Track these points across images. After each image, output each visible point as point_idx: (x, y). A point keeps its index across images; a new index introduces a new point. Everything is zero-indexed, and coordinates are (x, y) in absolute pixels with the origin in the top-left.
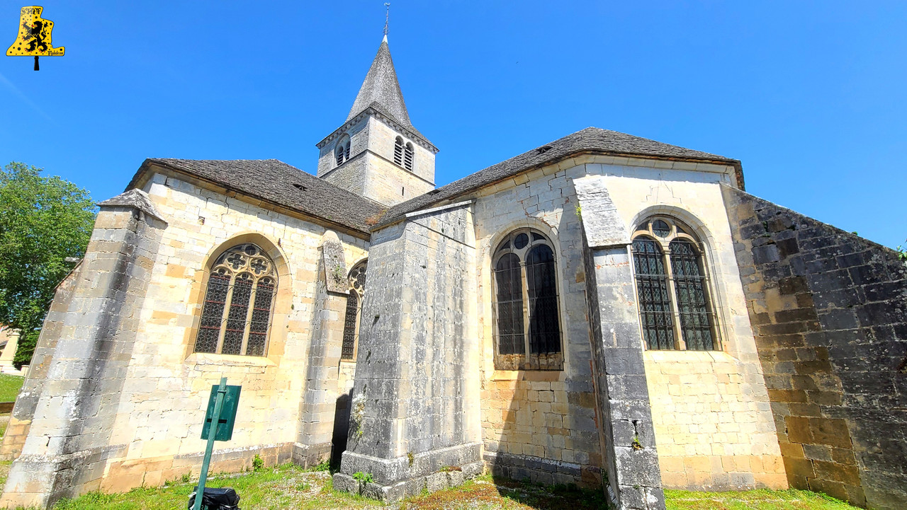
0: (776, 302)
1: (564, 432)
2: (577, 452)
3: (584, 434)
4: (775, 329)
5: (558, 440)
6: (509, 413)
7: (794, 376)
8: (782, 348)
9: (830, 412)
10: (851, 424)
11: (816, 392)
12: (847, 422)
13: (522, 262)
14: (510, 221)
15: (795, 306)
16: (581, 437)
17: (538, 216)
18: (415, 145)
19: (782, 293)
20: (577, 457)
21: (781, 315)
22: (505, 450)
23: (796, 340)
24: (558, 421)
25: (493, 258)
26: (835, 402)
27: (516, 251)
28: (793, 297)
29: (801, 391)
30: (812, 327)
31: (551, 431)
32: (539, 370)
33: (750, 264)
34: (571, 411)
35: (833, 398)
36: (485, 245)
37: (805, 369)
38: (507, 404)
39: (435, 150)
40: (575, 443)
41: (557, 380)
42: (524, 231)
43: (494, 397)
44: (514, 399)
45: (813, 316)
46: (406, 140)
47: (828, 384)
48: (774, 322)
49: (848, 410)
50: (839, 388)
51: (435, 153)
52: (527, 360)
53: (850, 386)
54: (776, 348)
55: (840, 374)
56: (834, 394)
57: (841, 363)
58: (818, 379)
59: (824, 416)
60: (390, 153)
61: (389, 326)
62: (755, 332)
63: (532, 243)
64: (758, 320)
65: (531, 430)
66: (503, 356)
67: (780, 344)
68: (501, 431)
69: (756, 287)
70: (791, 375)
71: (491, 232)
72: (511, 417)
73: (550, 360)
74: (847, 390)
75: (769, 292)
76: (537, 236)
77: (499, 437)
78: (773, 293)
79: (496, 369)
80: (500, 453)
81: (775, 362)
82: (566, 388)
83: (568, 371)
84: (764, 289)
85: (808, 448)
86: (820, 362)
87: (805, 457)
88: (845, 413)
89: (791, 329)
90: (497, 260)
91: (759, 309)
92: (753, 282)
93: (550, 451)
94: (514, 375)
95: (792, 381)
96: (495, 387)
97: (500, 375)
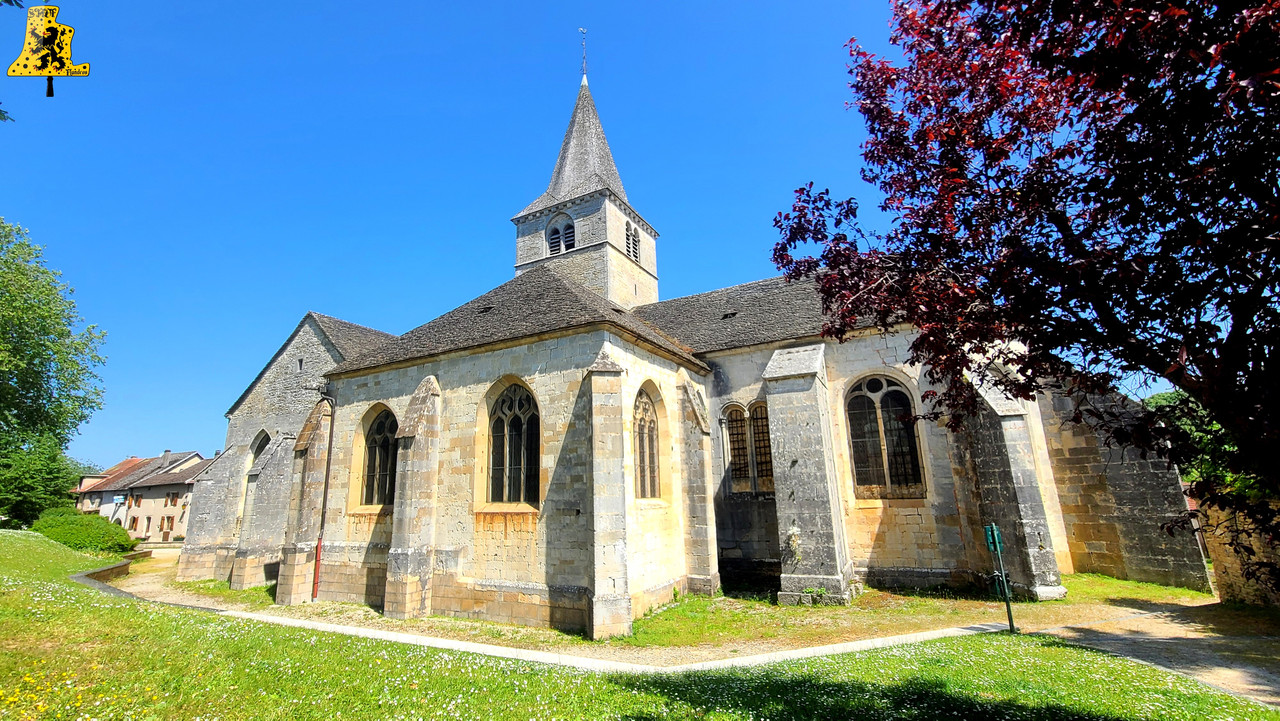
0: (1069, 441)
1: (933, 546)
2: (945, 560)
3: (951, 546)
4: (1069, 461)
5: (927, 553)
6: (878, 535)
7: (1081, 495)
8: (1073, 475)
9: (1106, 519)
10: (1119, 526)
11: (1096, 506)
12: (1117, 525)
13: (878, 405)
14: (865, 369)
15: (1084, 445)
16: (948, 549)
17: (897, 366)
18: (640, 230)
19: (1074, 435)
20: (946, 564)
21: (1072, 451)
22: (876, 565)
23: (1083, 470)
24: (927, 538)
25: (846, 399)
26: (1109, 512)
27: (869, 394)
28: (1083, 437)
29: (1086, 505)
30: (1095, 460)
31: (920, 546)
32: (903, 498)
33: (1050, 410)
34: (938, 530)
35: (1108, 509)
36: (838, 387)
37: (1087, 491)
38: (876, 528)
39: (656, 235)
40: (943, 553)
41: (923, 506)
42: (877, 377)
43: (861, 522)
44: (881, 523)
45: (1097, 453)
46: (633, 225)
47: (1105, 500)
48: (1068, 456)
49: (1118, 517)
50: (1113, 503)
51: (656, 239)
52: (889, 491)
53: (1120, 501)
54: (1068, 475)
55: (1113, 493)
56: (1109, 507)
57: (1114, 486)
58: (1098, 497)
59: (1101, 522)
60: (622, 244)
61: (813, 470)
62: (1052, 463)
63: (885, 389)
64: (1055, 453)
65: (901, 547)
66: (862, 487)
67: (1071, 472)
68: (870, 550)
69: (1055, 429)
70: (1078, 494)
71: (845, 376)
72: (879, 539)
73: (911, 490)
74: (1118, 504)
75: (1065, 433)
76: (890, 383)
77: (868, 555)
78: (1068, 434)
79: (857, 498)
80: (870, 568)
81: (1068, 485)
82: (933, 512)
83: (932, 498)
84: (1061, 430)
85: (1089, 544)
86: (1100, 484)
87: (1087, 551)
88: (1116, 519)
89: (1079, 461)
90: (848, 400)
91: (1056, 446)
92: (1052, 425)
93: (920, 562)
94: (879, 503)
95: (1079, 498)
96: (861, 515)
97: (862, 504)
